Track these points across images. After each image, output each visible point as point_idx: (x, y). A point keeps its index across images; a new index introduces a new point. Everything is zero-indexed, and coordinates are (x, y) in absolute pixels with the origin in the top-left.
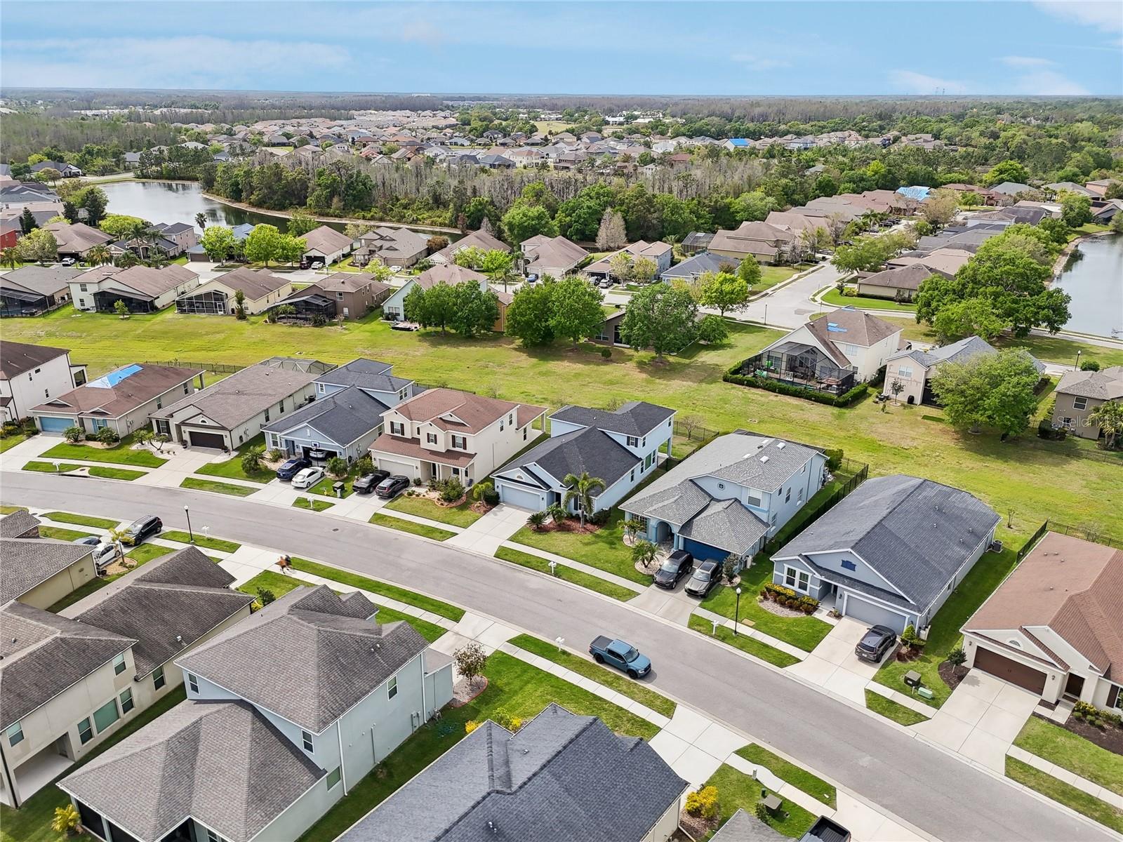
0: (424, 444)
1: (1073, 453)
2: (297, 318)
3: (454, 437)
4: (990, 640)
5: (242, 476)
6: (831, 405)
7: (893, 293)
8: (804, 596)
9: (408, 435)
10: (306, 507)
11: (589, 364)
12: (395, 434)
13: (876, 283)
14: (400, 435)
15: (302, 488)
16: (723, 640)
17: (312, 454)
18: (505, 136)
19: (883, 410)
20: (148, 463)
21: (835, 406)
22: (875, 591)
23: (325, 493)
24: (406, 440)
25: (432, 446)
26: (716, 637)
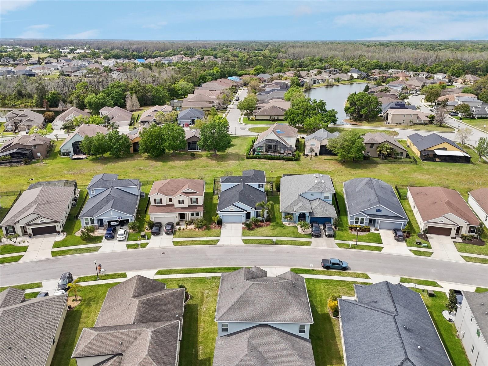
0: (177, 205)
1: (375, 163)
2: (12, 162)
3: (191, 199)
4: (433, 223)
5: (83, 243)
6: (293, 161)
7: (268, 118)
8: (364, 226)
9: (164, 203)
10: (136, 248)
11: (187, 161)
12: (157, 204)
13: (261, 114)
14: (160, 204)
15: (123, 240)
16: (355, 248)
17: (112, 224)
18: (14, 61)
19: (311, 159)
20: (17, 250)
21: (294, 161)
22: (390, 217)
23: (139, 239)
24: (164, 206)
25: (181, 206)
26: (351, 248)
